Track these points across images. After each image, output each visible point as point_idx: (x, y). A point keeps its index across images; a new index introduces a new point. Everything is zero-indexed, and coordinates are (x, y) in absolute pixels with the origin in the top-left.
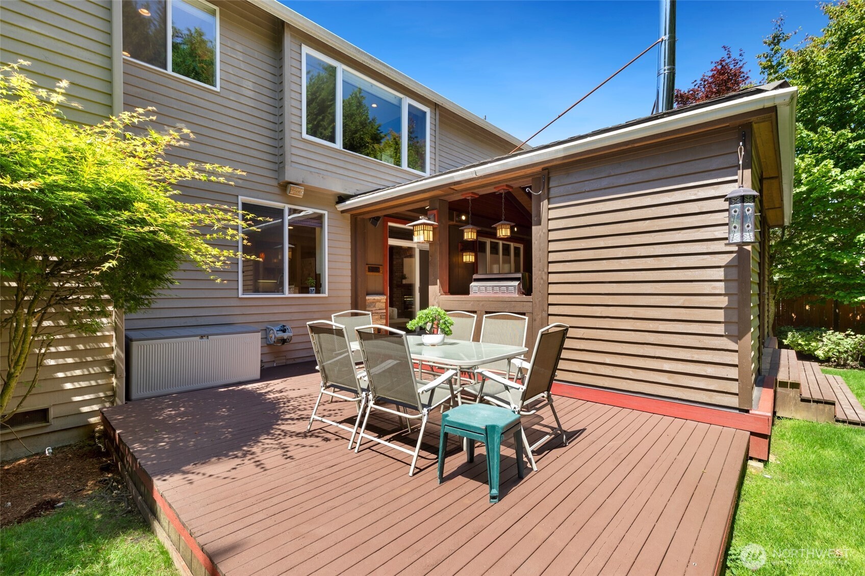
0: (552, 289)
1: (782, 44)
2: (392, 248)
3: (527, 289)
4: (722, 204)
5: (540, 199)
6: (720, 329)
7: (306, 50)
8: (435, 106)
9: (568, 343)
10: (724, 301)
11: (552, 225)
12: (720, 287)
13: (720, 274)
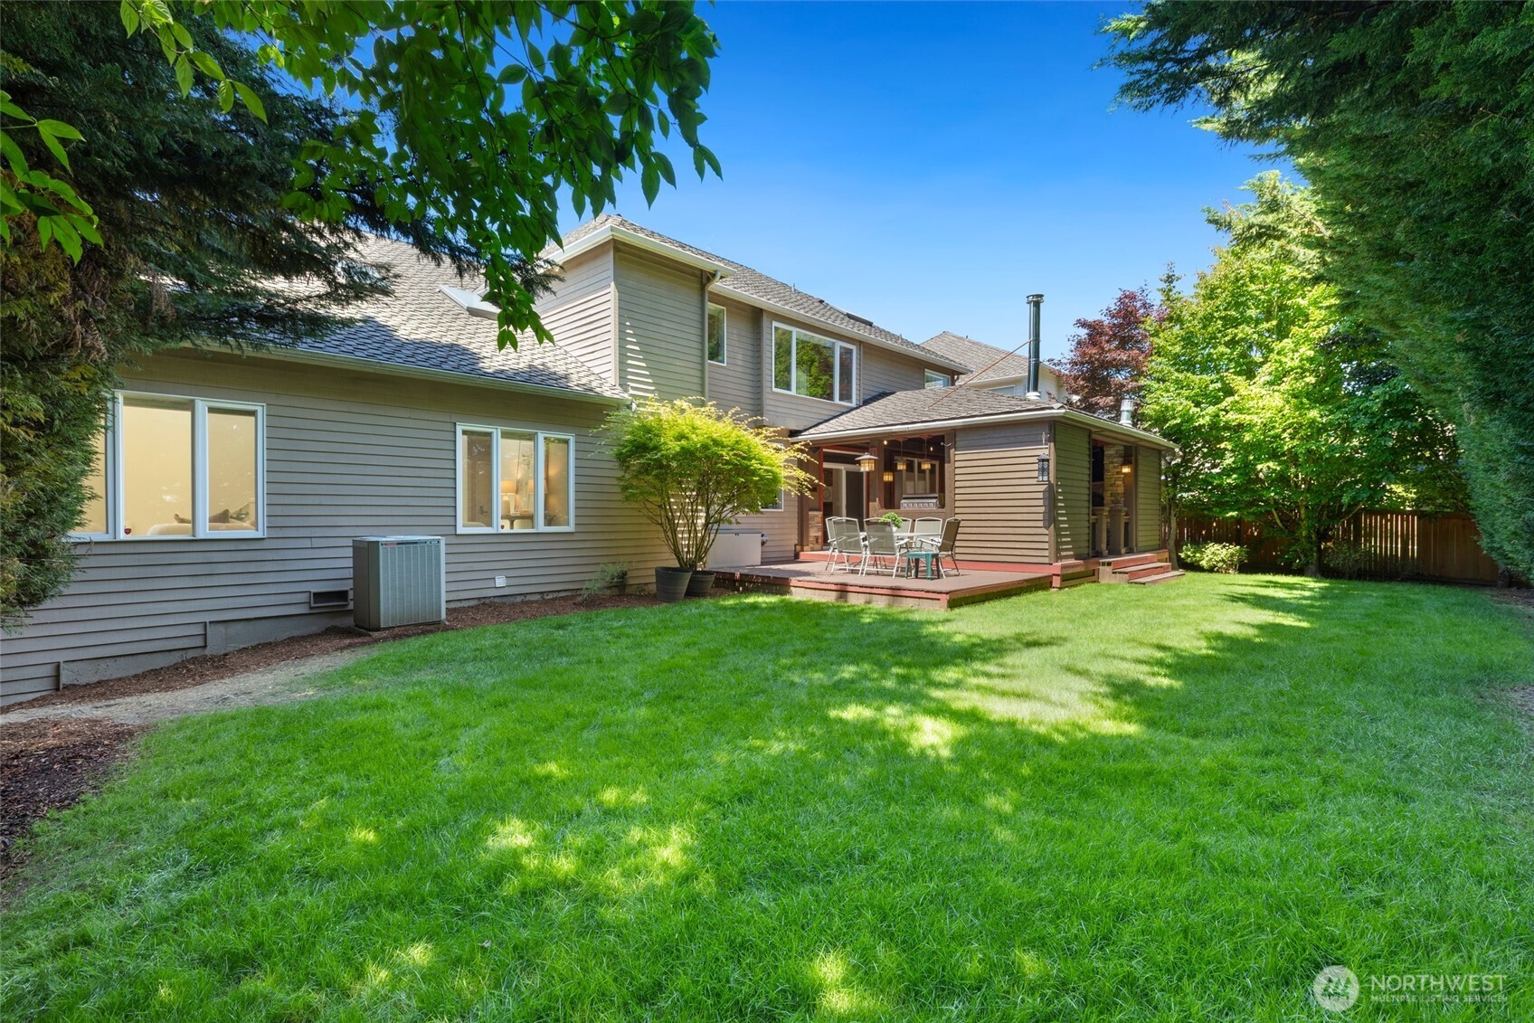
0: (957, 504)
1: (1175, 283)
2: (826, 470)
3: (942, 505)
4: (1035, 460)
5: (950, 448)
6: (1041, 524)
7: (775, 324)
8: (860, 343)
9: (960, 530)
10: (1042, 509)
11: (957, 464)
12: (1041, 502)
13: (1041, 495)
